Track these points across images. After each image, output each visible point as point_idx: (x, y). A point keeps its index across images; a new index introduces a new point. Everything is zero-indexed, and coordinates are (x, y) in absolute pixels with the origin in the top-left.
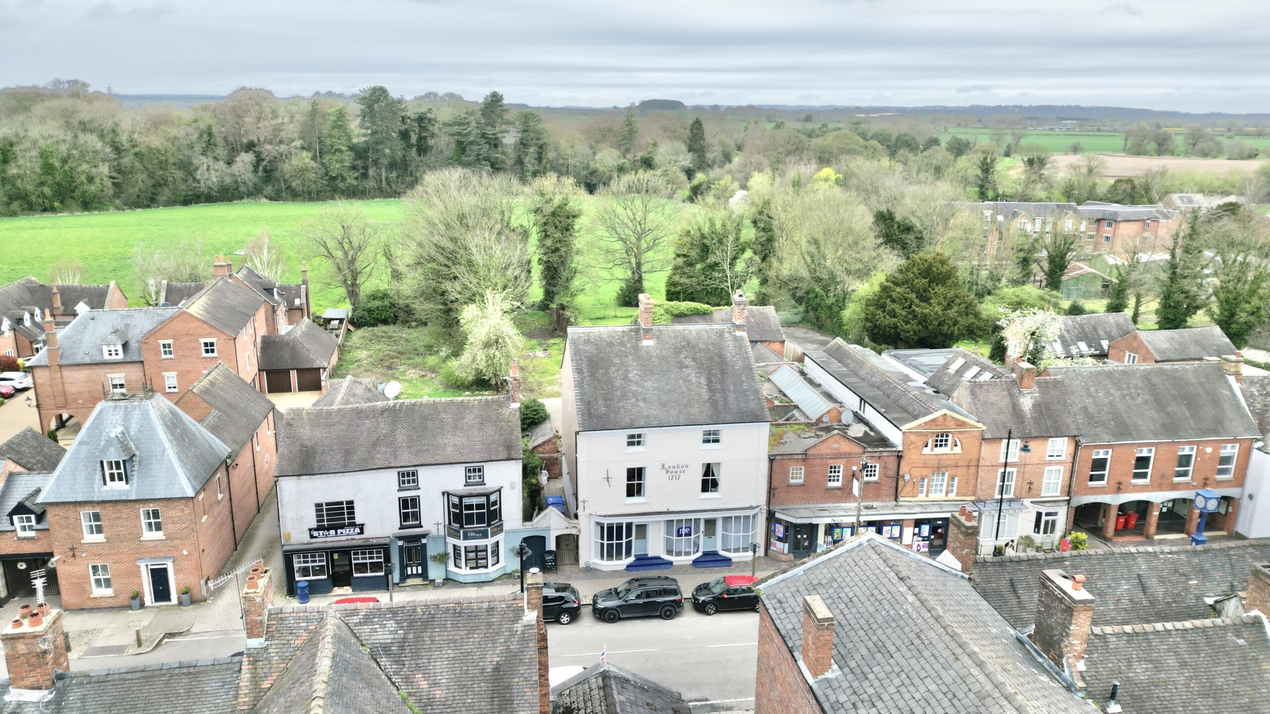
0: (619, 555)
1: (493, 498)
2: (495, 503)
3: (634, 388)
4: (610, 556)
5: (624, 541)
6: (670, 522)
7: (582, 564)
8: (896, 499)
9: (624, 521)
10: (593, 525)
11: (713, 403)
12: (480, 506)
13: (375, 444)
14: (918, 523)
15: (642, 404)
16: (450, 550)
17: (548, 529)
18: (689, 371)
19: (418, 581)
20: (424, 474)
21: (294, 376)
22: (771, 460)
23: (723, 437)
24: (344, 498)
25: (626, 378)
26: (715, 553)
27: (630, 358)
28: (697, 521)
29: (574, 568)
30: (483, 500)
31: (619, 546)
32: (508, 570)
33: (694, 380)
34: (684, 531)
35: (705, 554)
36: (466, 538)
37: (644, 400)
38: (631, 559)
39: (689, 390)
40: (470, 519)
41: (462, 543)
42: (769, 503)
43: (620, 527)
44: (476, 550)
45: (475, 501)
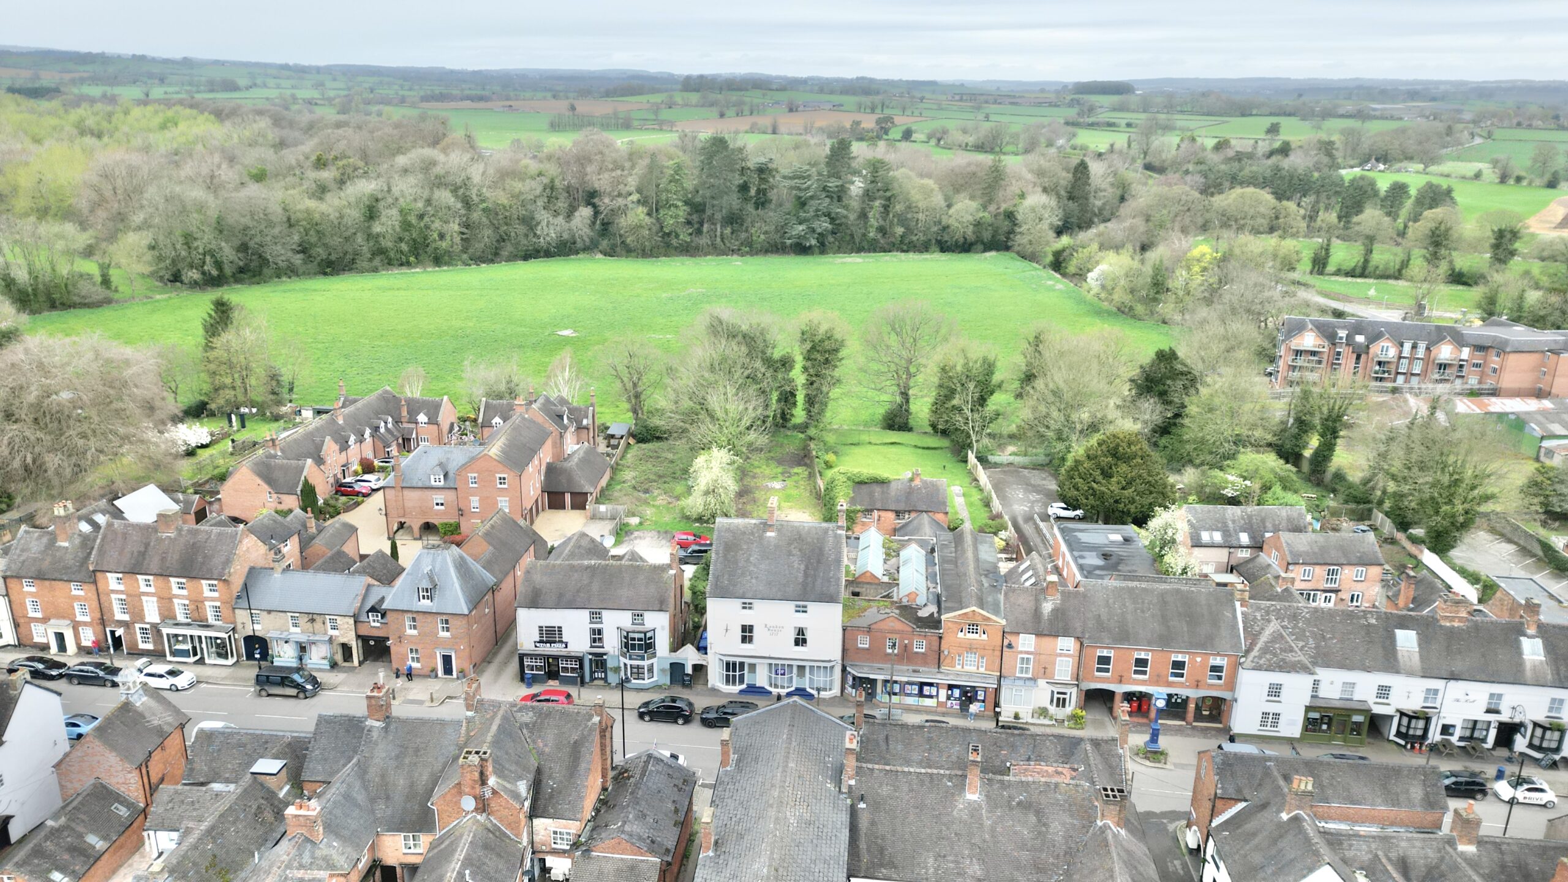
0: (734, 683)
1: (648, 635)
2: (650, 638)
3: (752, 568)
4: (728, 682)
5: (737, 673)
6: (770, 665)
7: (710, 685)
8: (939, 667)
9: (738, 660)
10: (717, 661)
11: (805, 585)
12: (640, 639)
13: (578, 591)
14: (951, 687)
15: (754, 581)
16: (622, 665)
17: (686, 659)
18: (795, 558)
19: (601, 683)
20: (606, 614)
21: (568, 497)
22: (844, 630)
23: (809, 609)
24: (556, 625)
25: (748, 560)
26: (804, 690)
27: (755, 545)
28: (790, 666)
29: (704, 688)
30: (642, 636)
31: (734, 676)
32: (660, 683)
33: (796, 565)
34: (779, 672)
35: (797, 689)
36: (631, 659)
37: (757, 578)
38: (744, 686)
39: (791, 574)
40: (633, 647)
41: (629, 662)
42: (843, 659)
43: (734, 664)
44: (638, 667)
45: (636, 636)
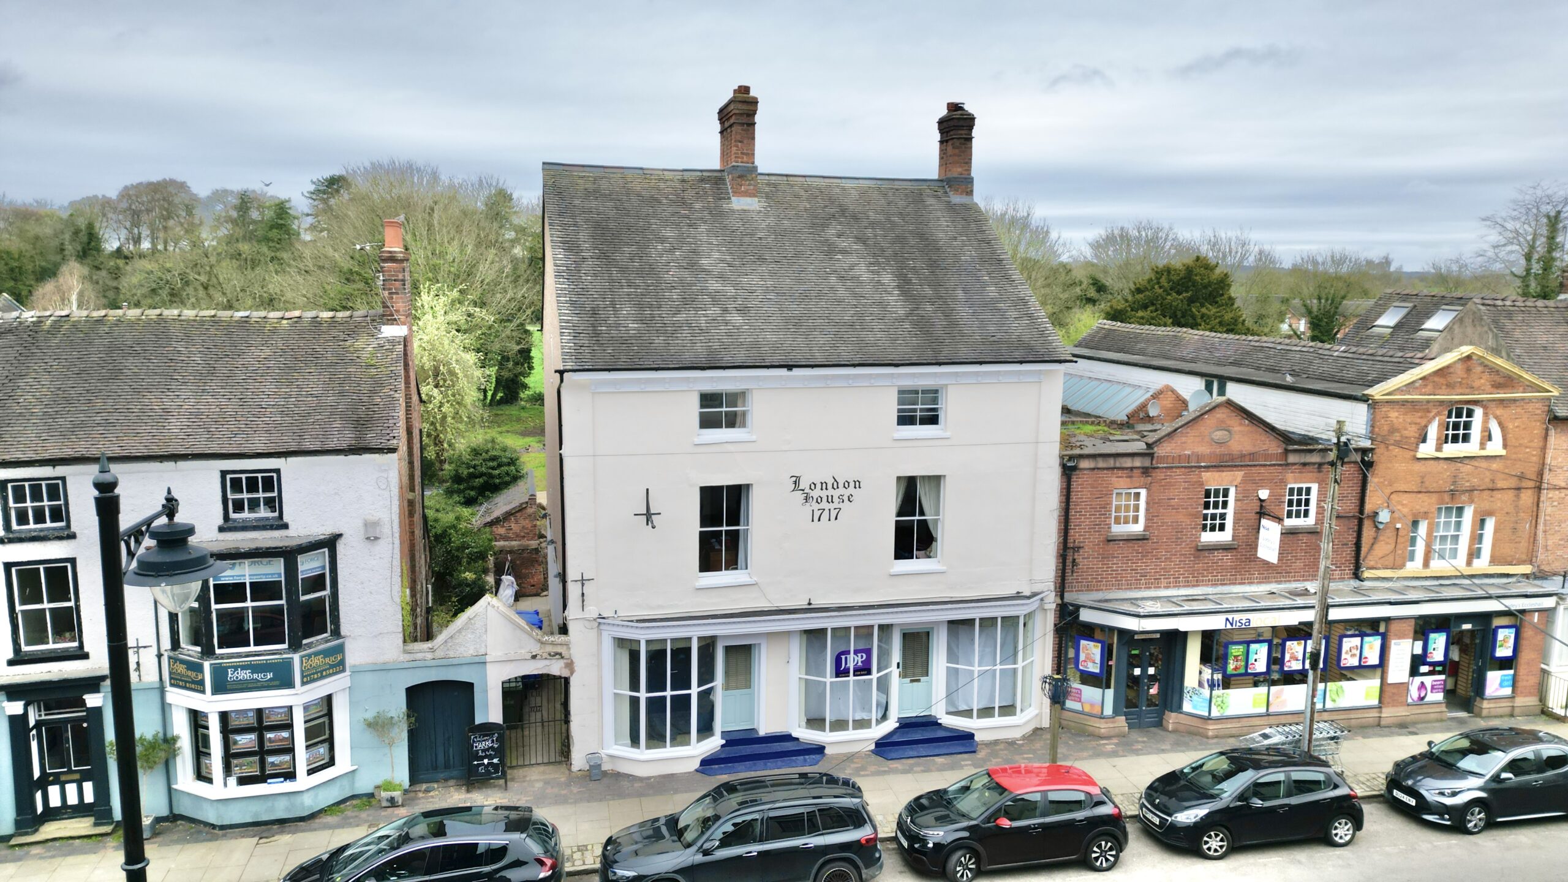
0: (681, 733)
1: (309, 565)
2: (317, 582)
5: (694, 691)
6: (815, 636)
7: (579, 759)
8: (1357, 575)
9: (695, 633)
10: (608, 646)
11: (923, 325)
12: (261, 590)
14: (1424, 627)
15: (736, 319)
16: (181, 728)
17: (480, 663)
18: (853, 259)
19: (82, 826)
22: (1068, 471)
23: (950, 407)
26: (930, 723)
27: (703, 228)
28: (885, 629)
30: (273, 571)
31: (682, 704)
32: (364, 785)
34: (853, 661)
35: (906, 724)
38: (714, 743)
40: (234, 635)
41: (212, 705)
42: (1061, 587)
43: (682, 653)
45: (245, 573)
